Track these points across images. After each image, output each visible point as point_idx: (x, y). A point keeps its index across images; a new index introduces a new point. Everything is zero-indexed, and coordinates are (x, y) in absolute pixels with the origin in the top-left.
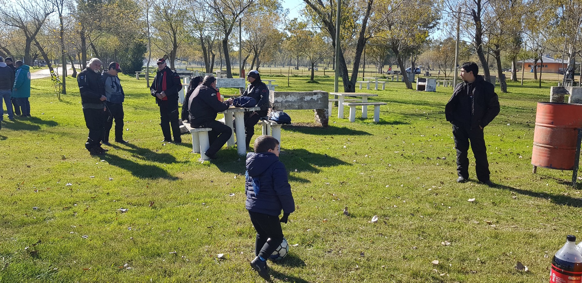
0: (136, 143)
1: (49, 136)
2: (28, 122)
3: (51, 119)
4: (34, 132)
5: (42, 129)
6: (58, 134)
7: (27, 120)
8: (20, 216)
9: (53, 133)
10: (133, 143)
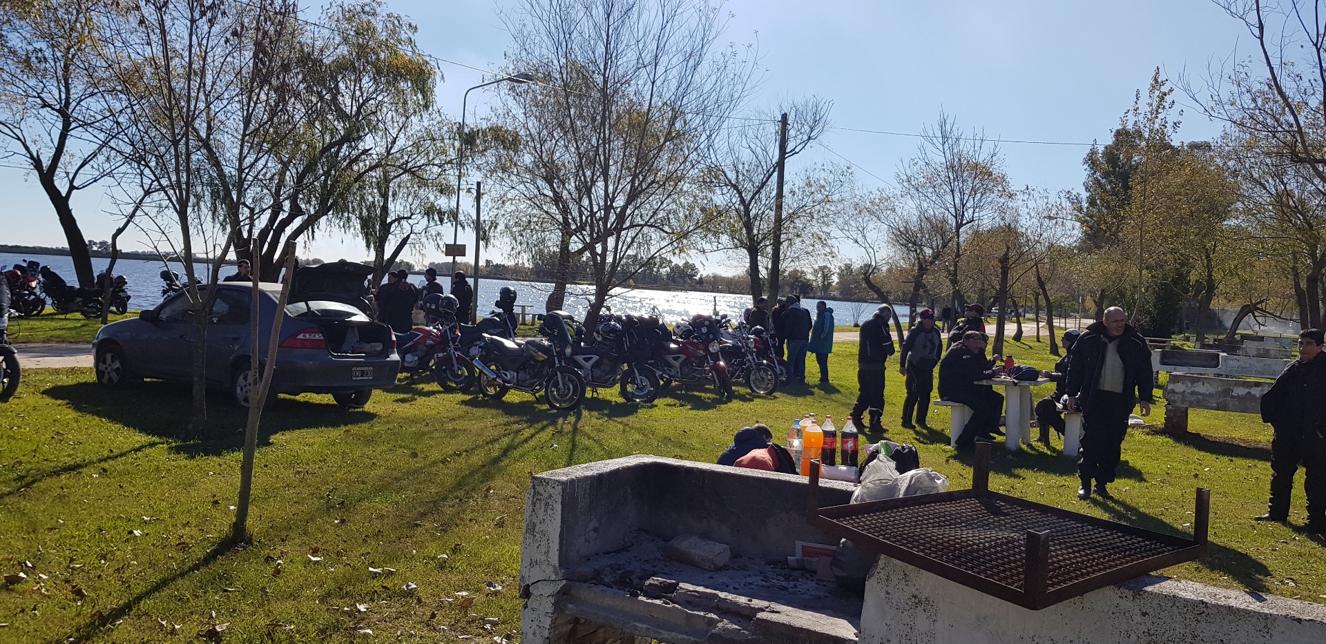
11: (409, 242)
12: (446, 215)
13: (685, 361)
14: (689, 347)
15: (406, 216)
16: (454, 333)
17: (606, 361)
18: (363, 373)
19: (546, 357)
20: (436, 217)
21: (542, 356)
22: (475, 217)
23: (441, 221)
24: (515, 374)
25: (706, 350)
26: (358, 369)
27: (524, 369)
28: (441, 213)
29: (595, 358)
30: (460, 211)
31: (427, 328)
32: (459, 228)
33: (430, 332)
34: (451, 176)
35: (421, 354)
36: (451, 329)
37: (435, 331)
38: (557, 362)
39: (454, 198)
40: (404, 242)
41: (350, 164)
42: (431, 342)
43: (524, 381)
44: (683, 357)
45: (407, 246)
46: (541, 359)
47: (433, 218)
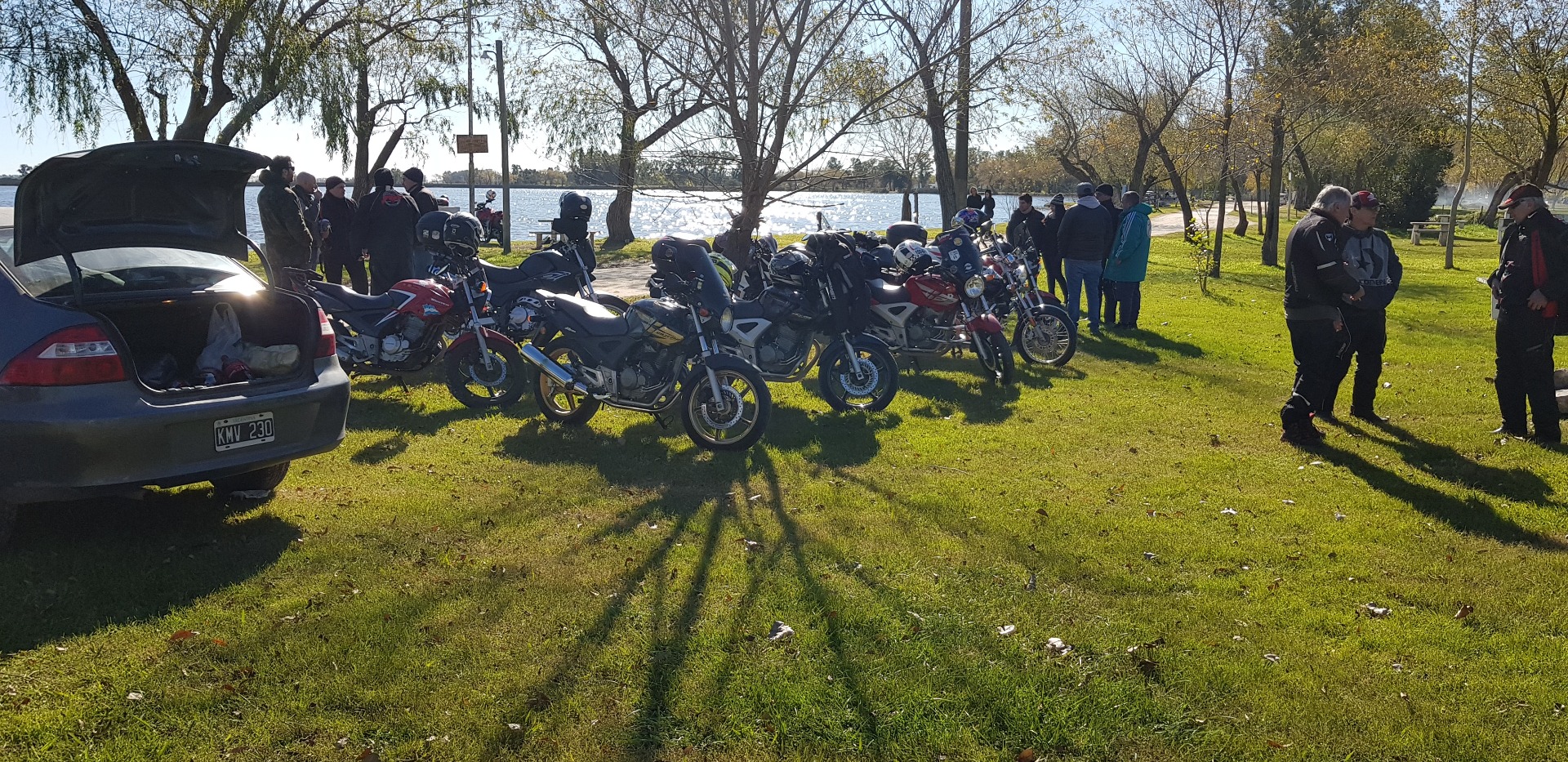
0: (1411, 426)
1: (1178, 381)
2: (1132, 343)
3: (1184, 339)
4: (1145, 367)
5: (1163, 363)
6: (1201, 377)
7: (1130, 336)
8: (1115, 568)
9: (1188, 374)
10: (1403, 425)
11: (404, 135)
12: (454, 93)
13: (914, 314)
14: (922, 287)
15: (395, 98)
16: (478, 289)
17: (785, 330)
18: (246, 431)
19: (681, 337)
20: (439, 96)
21: (671, 336)
22: (495, 95)
23: (446, 101)
24: (614, 374)
25: (960, 292)
26: (231, 422)
27: (633, 364)
28: (446, 91)
29: (763, 324)
30: (474, 88)
31: (423, 282)
32: (475, 116)
33: (429, 291)
34: (456, 35)
35: (413, 334)
36: (471, 281)
37: (440, 286)
38: (704, 347)
39: (463, 66)
40: (396, 136)
41: (302, 21)
42: (433, 310)
43: (633, 388)
44: (911, 307)
45: (400, 143)
46: (668, 341)
47: (434, 99)
